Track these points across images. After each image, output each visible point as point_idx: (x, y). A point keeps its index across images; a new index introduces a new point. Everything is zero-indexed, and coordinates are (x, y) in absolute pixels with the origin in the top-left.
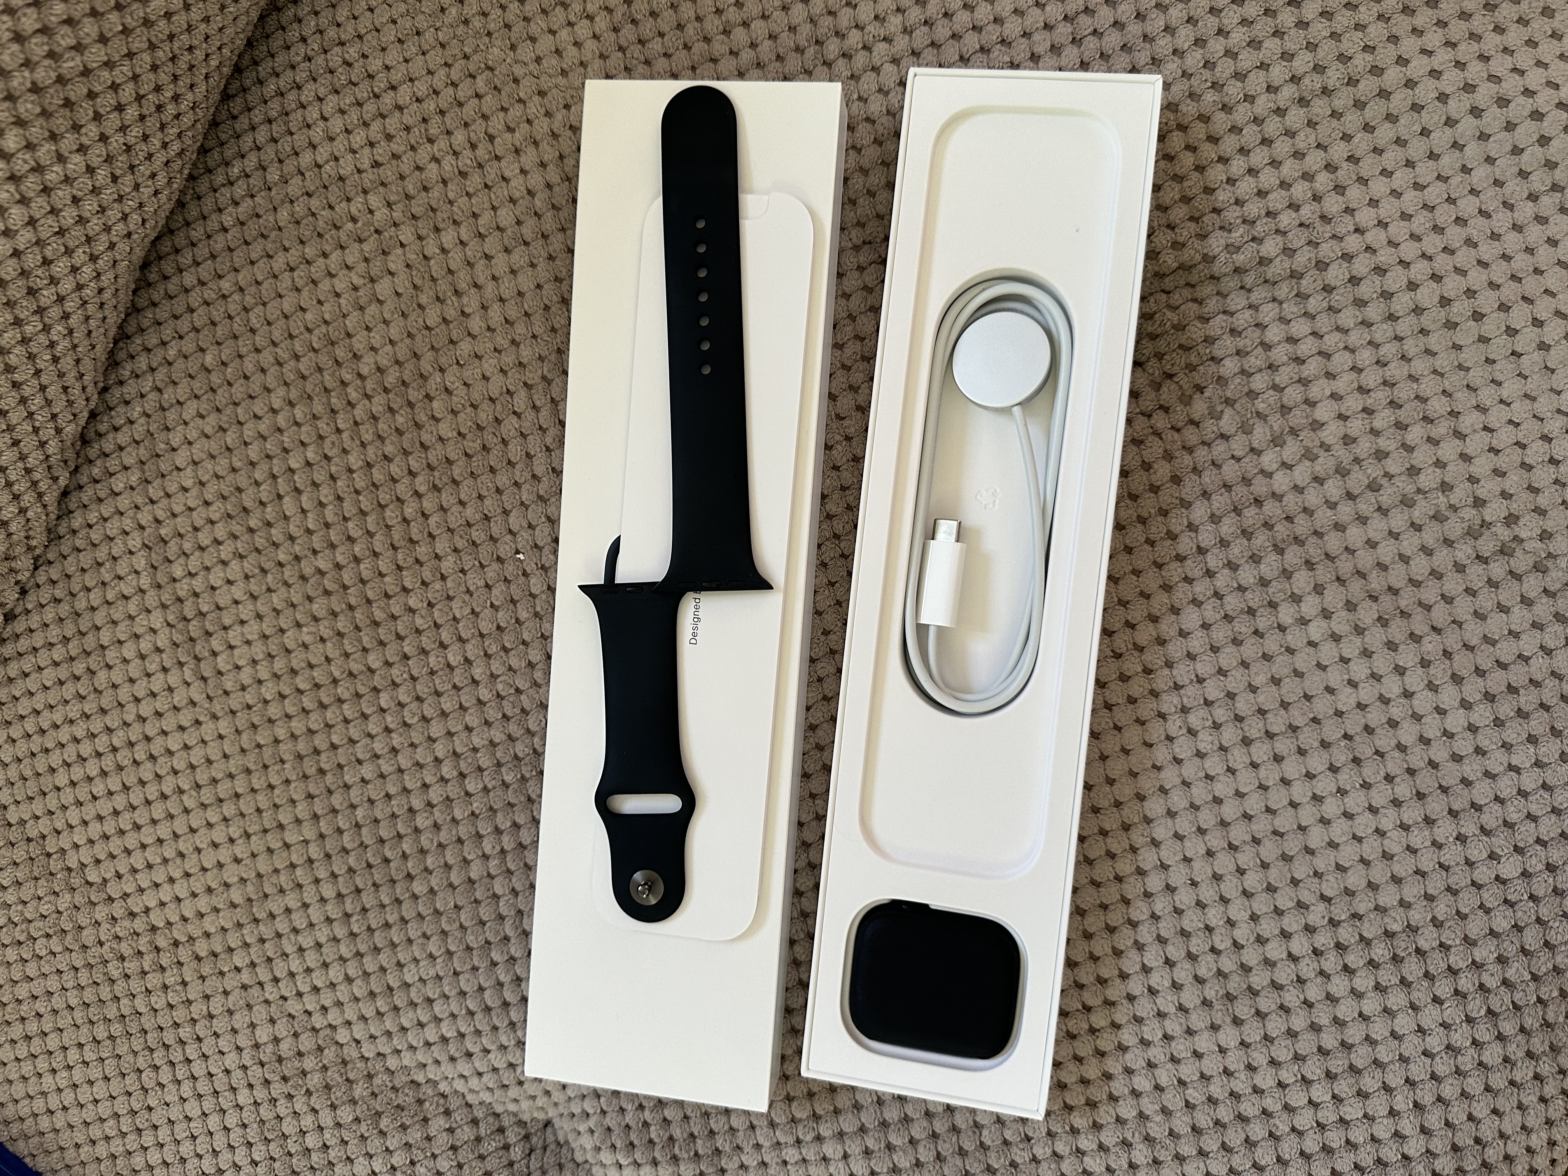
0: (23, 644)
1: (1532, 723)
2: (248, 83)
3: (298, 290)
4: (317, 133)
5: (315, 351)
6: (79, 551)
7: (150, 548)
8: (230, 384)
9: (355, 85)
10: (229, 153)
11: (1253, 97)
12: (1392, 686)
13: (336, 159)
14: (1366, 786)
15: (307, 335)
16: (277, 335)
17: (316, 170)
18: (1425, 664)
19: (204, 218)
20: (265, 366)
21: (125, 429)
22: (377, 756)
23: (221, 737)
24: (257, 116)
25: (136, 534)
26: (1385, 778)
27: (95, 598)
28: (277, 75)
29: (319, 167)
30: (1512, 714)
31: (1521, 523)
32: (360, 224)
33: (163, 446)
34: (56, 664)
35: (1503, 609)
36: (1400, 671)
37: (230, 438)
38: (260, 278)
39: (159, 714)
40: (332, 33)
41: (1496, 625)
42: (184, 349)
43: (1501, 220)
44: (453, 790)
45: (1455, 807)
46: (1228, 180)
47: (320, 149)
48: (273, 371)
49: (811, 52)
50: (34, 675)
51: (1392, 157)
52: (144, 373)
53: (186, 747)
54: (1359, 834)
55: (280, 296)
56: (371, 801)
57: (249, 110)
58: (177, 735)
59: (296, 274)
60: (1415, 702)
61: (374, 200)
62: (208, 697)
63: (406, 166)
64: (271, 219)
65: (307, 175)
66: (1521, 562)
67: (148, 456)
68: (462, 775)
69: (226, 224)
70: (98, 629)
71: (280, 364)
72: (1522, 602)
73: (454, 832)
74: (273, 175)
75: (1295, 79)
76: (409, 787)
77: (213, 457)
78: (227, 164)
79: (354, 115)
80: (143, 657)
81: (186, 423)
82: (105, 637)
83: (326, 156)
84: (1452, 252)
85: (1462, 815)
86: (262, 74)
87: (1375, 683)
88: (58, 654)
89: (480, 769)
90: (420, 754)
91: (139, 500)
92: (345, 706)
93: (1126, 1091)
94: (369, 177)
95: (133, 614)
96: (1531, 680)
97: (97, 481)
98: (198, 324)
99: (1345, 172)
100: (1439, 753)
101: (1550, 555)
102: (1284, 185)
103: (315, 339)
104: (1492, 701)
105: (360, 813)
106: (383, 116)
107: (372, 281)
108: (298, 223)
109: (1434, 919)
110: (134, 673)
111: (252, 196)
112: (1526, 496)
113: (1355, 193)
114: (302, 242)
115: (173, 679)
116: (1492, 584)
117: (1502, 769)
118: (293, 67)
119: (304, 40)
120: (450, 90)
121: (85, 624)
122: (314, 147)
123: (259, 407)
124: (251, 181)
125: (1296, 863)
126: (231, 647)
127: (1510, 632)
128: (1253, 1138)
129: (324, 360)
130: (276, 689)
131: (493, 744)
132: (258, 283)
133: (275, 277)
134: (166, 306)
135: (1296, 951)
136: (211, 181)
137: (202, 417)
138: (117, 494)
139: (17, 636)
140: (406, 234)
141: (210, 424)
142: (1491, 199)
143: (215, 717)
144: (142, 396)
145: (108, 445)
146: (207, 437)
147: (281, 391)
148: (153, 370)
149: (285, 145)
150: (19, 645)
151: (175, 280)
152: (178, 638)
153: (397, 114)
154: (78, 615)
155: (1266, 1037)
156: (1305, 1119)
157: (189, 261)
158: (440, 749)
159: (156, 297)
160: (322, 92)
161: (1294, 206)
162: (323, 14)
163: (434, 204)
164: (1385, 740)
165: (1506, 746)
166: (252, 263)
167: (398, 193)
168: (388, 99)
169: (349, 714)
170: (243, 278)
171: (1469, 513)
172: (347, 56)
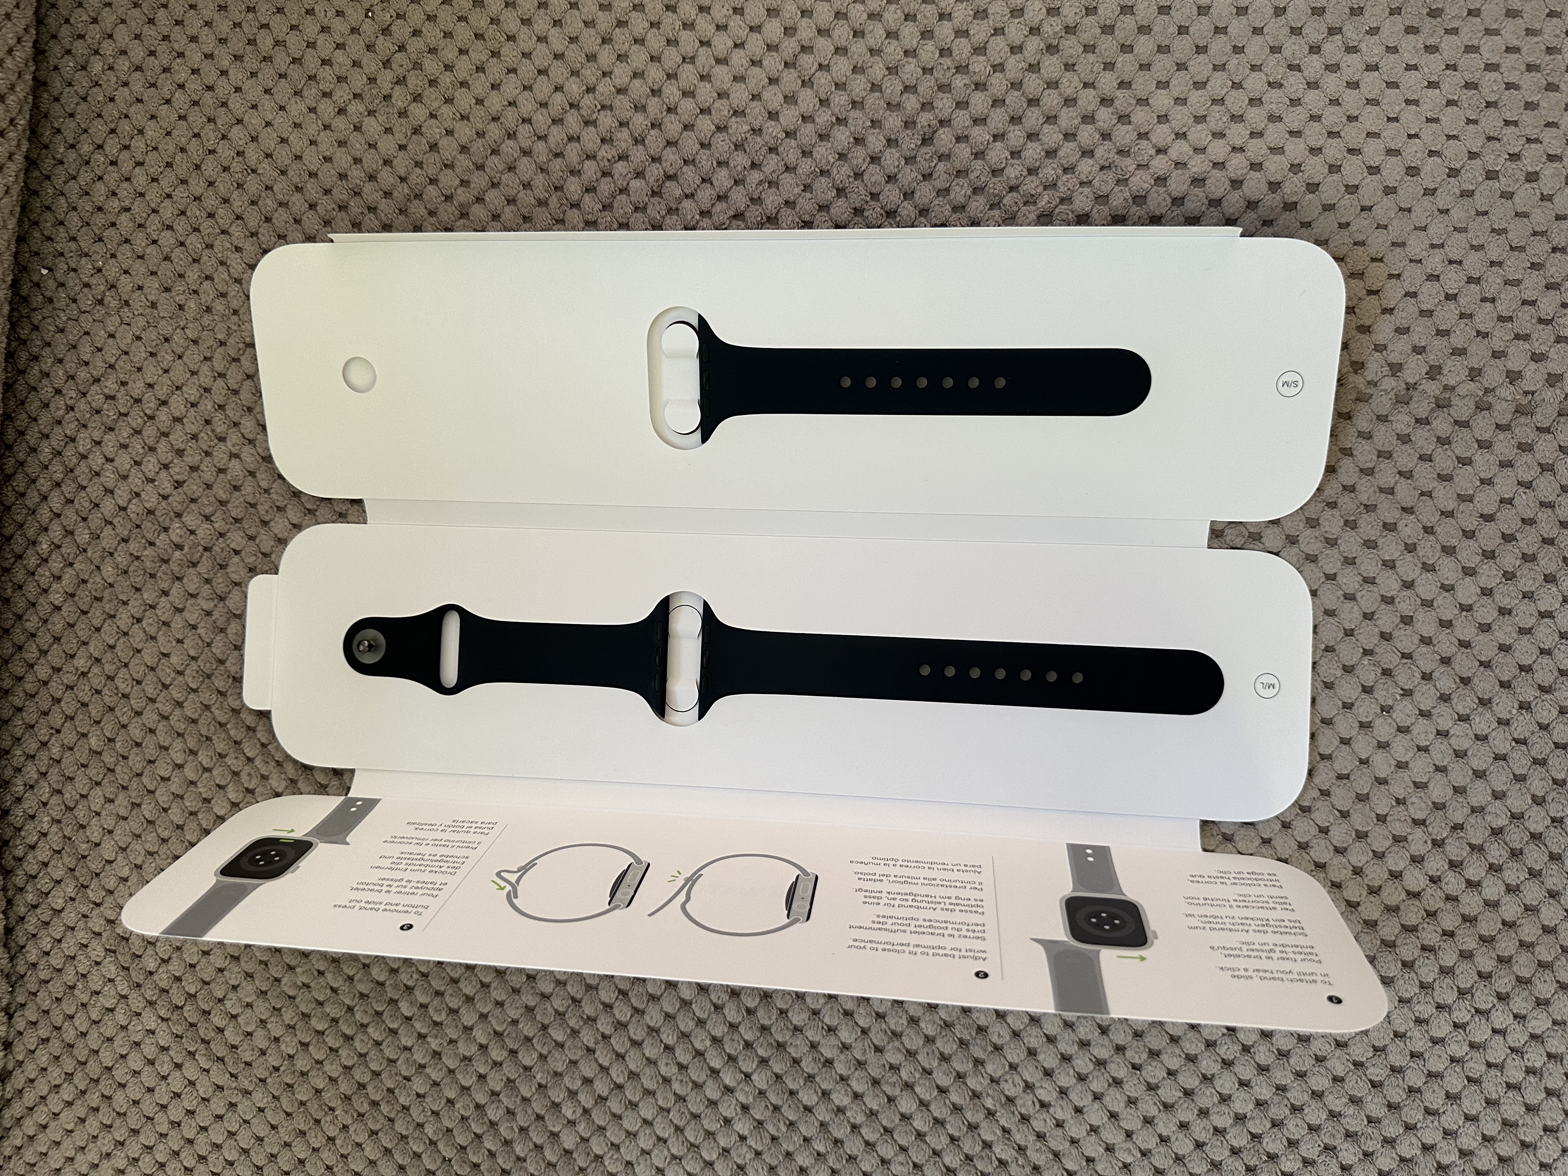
0: (29, 1098)
1: (1542, 563)
2: (21, 456)
3: (153, 638)
4: (109, 477)
5: (195, 691)
6: (47, 982)
7: (114, 952)
8: (125, 758)
9: (126, 415)
10: (31, 533)
11: (1002, 65)
12: (1389, 584)
13: (138, 495)
14: (1407, 693)
15: (181, 679)
16: (151, 691)
17: (122, 513)
18: (1411, 548)
19: (34, 605)
20: (153, 726)
21: (41, 844)
22: (422, 1066)
23: (261, 1110)
24: (44, 485)
25: (94, 943)
26: (1423, 678)
27: (81, 1022)
28: (47, 436)
29: (124, 509)
30: (1518, 563)
31: (1445, 372)
32: (186, 549)
33: (84, 846)
34: (70, 1104)
35: (1465, 462)
36: (1389, 565)
37: (147, 810)
38: (112, 642)
39: (190, 1113)
40: (83, 374)
41: (1465, 480)
42: (66, 742)
43: (1294, 84)
44: (510, 1070)
45: (1505, 678)
46: (1012, 154)
47: (118, 492)
48: (161, 727)
49: (554, 201)
50: (52, 1124)
51: (1163, 65)
52: (37, 781)
53: (231, 1134)
54: (1423, 743)
55: (139, 651)
56: (435, 1113)
57: (34, 481)
58: (216, 1126)
59: (144, 623)
60: (1420, 589)
61: (191, 520)
62: (232, 1075)
63: (208, 474)
64: (98, 579)
65: (115, 521)
66: (1462, 409)
67: (74, 862)
68: (513, 1053)
69: (56, 603)
70: (96, 1052)
71: (166, 718)
72: (1480, 447)
73: (530, 1111)
74: (83, 536)
75: (1034, 31)
76: (467, 1084)
77: (139, 836)
78: (34, 543)
79: (137, 446)
80: (151, 1063)
81: (98, 814)
82: (107, 1058)
83: (126, 496)
84: (1261, 134)
85: (1514, 683)
86: (32, 442)
87: (1372, 588)
88: (67, 1092)
89: (528, 1039)
90: (464, 1048)
91: (84, 909)
92: (370, 1030)
93: (1306, 1097)
94: (177, 498)
95: (124, 1023)
96: (1523, 520)
97: (35, 907)
98: (69, 712)
99: (1123, 100)
100: (1465, 630)
101: (1487, 391)
102: (1069, 136)
103: (189, 680)
104: (1493, 557)
105: (429, 1130)
106: (166, 435)
107: (222, 599)
108: (126, 572)
109: (1534, 798)
110: (149, 1081)
111: (71, 564)
112: (1439, 343)
113: (1140, 116)
114: (138, 590)
115: (190, 1072)
116: (1444, 441)
117: (1533, 620)
118: (59, 422)
119: (58, 392)
120: (220, 382)
121: (81, 1053)
122: (112, 492)
123: (163, 769)
124: (63, 550)
125: (1374, 798)
126: (234, 1017)
127: (1482, 481)
128: (1453, 1091)
129: (207, 696)
130: (295, 1040)
131: (529, 1010)
132: (112, 647)
133: (126, 634)
134: (31, 707)
135: (1414, 887)
136: (25, 566)
137: (111, 801)
138: (60, 911)
139: (20, 1091)
140: (236, 539)
141: (122, 805)
142: (1275, 68)
143: (247, 1093)
144: (45, 804)
145: (31, 867)
146: (125, 819)
147: (178, 745)
148: (44, 774)
149: (82, 502)
150: (25, 1100)
151: (29, 678)
152: (178, 1029)
153: (178, 427)
154: (72, 1046)
155: (1423, 986)
156: (1497, 1051)
157: (36, 654)
158: (480, 1036)
159: (18, 702)
160: (96, 435)
161: (1087, 153)
162: (68, 358)
163: (249, 499)
164: (1406, 640)
165: (1528, 596)
166: (98, 630)
167: (211, 504)
168: (163, 416)
169: (377, 1036)
170: (95, 648)
171: (1389, 383)
172: (107, 391)
